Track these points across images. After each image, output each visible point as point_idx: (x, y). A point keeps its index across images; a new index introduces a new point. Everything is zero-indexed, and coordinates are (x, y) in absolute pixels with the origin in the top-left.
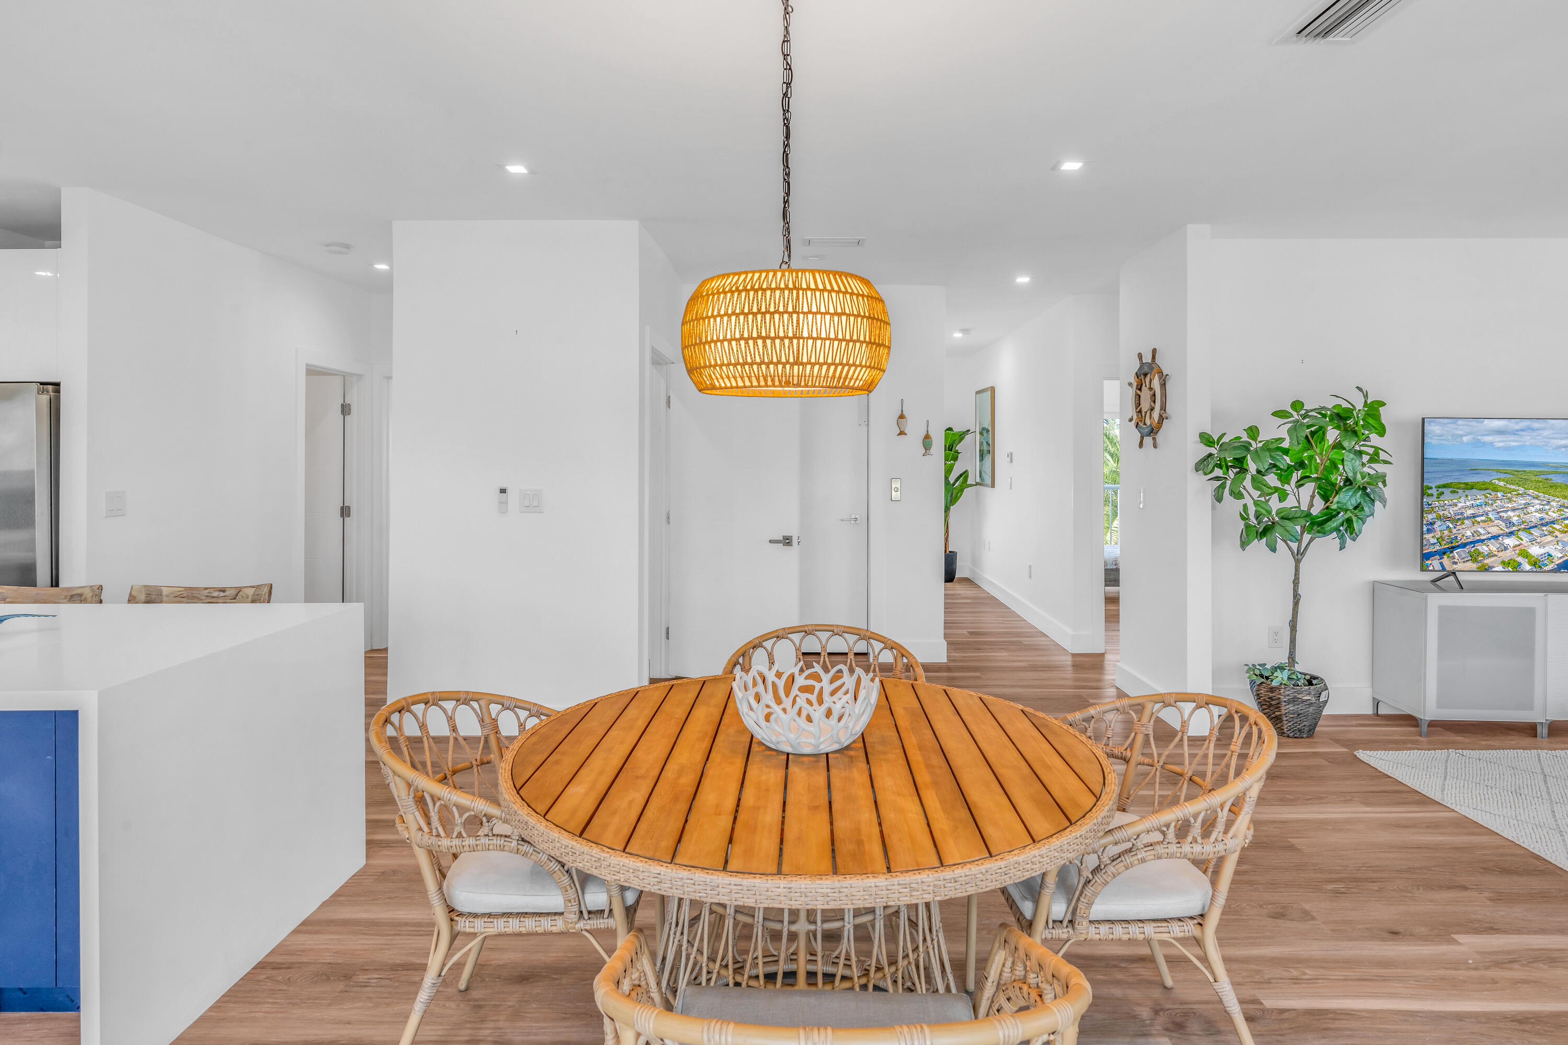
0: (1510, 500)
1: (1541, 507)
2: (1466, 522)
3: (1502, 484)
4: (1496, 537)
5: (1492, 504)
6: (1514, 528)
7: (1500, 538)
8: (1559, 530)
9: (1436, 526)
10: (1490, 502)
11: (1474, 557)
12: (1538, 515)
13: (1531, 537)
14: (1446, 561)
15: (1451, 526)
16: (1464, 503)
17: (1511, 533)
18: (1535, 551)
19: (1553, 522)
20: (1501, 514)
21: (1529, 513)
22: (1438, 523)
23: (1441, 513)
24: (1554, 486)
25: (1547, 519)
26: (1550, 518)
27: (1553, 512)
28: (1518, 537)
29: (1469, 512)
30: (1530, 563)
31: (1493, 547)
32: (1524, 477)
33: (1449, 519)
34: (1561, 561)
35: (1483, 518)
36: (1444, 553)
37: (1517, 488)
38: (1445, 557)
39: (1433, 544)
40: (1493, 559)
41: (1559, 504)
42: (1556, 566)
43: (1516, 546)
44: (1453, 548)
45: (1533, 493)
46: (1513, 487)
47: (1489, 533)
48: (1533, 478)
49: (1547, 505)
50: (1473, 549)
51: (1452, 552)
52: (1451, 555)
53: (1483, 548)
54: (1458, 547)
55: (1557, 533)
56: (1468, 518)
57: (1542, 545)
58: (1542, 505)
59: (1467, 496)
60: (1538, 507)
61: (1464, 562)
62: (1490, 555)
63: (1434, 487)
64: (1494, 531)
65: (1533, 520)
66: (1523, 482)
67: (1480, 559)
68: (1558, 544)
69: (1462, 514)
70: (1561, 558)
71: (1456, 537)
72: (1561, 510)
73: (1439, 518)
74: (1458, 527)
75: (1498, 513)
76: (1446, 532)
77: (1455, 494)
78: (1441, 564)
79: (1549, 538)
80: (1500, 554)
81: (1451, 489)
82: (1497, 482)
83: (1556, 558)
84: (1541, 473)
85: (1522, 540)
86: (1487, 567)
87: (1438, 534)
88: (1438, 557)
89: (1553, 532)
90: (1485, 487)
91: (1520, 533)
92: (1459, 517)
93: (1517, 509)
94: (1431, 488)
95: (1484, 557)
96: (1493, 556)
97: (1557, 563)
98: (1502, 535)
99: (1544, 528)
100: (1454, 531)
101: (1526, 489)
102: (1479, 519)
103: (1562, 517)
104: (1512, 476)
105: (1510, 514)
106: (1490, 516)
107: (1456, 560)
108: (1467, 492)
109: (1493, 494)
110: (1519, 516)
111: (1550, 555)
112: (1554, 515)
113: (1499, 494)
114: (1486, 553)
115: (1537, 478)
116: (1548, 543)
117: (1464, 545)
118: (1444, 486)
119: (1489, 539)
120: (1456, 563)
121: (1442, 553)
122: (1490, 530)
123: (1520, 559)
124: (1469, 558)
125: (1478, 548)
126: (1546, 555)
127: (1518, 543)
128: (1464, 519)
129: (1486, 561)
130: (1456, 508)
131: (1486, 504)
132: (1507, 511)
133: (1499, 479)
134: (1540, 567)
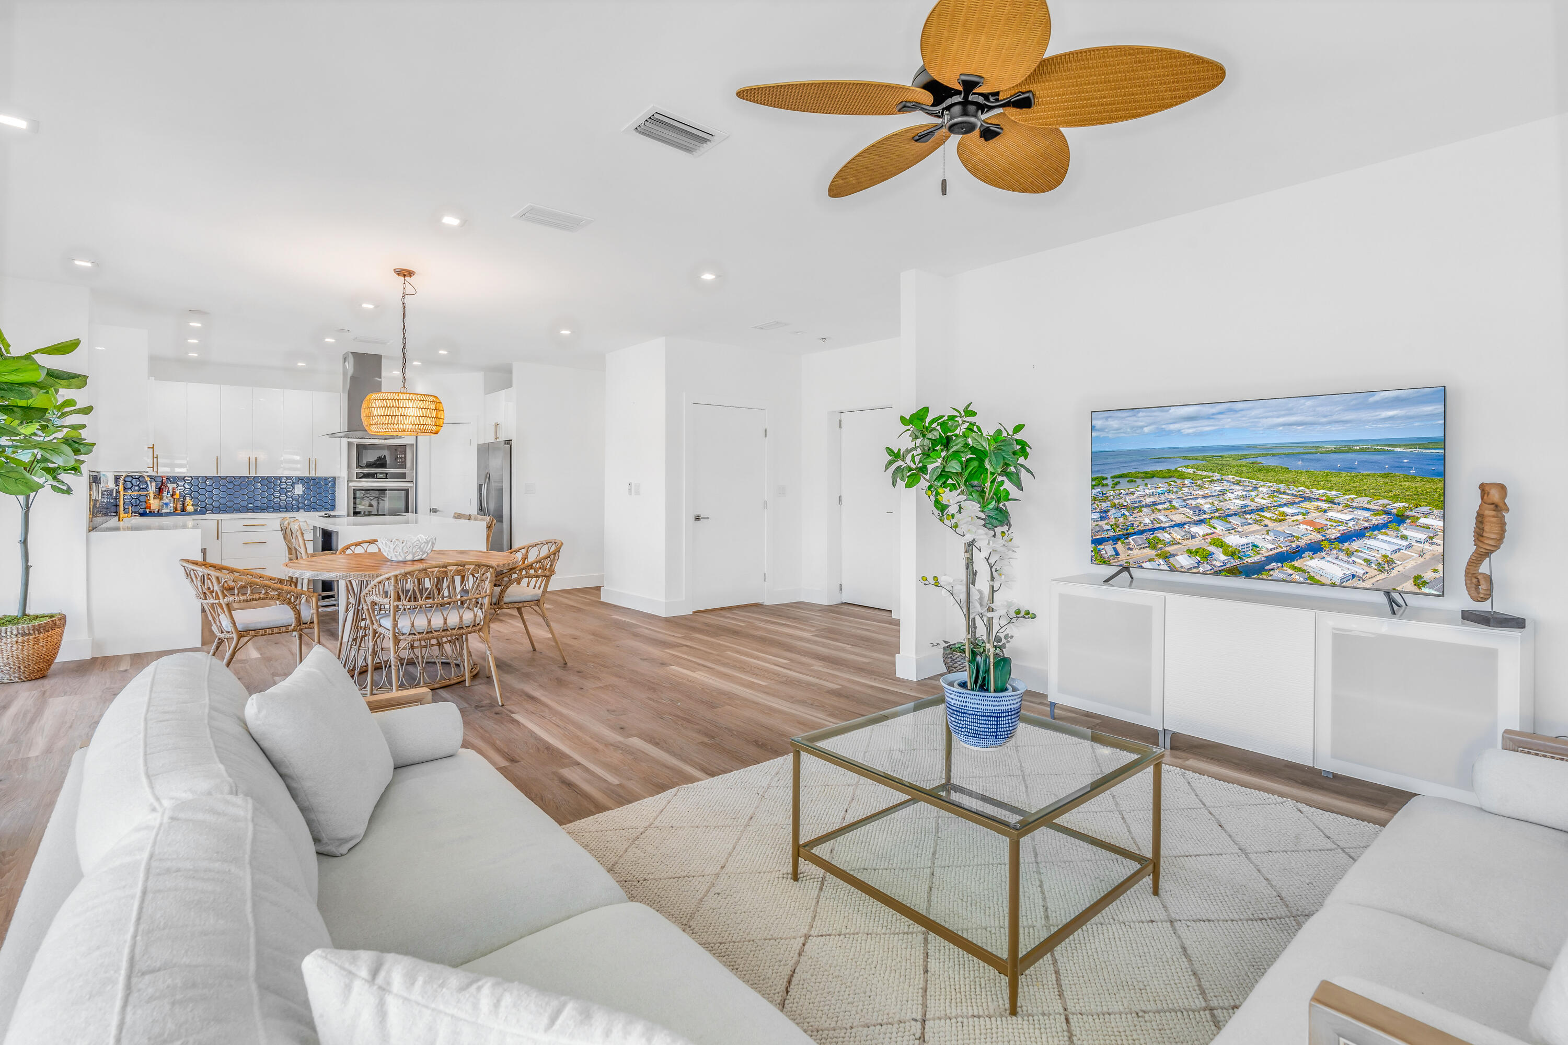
0: (1201, 487)
1: (1244, 493)
2: (1145, 510)
3: (1191, 471)
4: (1181, 525)
5: (1177, 492)
6: (1205, 516)
7: (1186, 526)
8: (1270, 519)
9: (1109, 514)
10: (1175, 490)
11: (1153, 544)
12: (1239, 502)
13: (1228, 526)
14: (1120, 546)
15: (1127, 513)
16: (1143, 492)
17: (1201, 522)
18: (1234, 540)
19: (1262, 510)
20: (1188, 502)
21: (1226, 500)
22: (1113, 511)
23: (1116, 502)
24: (1267, 470)
25: (1253, 506)
26: (1258, 505)
27: (1263, 498)
28: (1210, 525)
29: (1148, 500)
30: (1226, 554)
31: (1177, 534)
32: (1220, 462)
33: (1125, 507)
34: (1272, 552)
35: (1165, 506)
36: (1118, 539)
37: (1211, 475)
38: (1119, 543)
39: (1107, 531)
40: (1176, 547)
41: (1272, 489)
42: (1264, 559)
43: (1207, 535)
44: (1128, 534)
45: (1233, 478)
46: (1205, 473)
47: (1172, 521)
48: (1234, 463)
49: (1252, 491)
50: (1152, 536)
51: (1127, 538)
52: (1126, 541)
53: (1165, 536)
54: (1135, 534)
55: (1267, 522)
56: (1147, 506)
57: (1242, 534)
58: (1246, 491)
59: (1146, 485)
60: (1240, 493)
61: (1141, 548)
62: (1173, 543)
63: (1109, 477)
64: (1179, 518)
65: (1232, 508)
66: (1220, 468)
67: (1160, 546)
68: (1268, 534)
69: (1140, 502)
70: (1271, 550)
71: (1133, 524)
72: (1274, 497)
73: (1114, 506)
74: (1134, 515)
75: (1184, 500)
76: (1121, 520)
77: (1133, 483)
78: (1115, 549)
79: (1255, 527)
80: (1185, 542)
81: (1128, 479)
82: (1184, 469)
83: (1264, 549)
84: (1245, 457)
85: (1215, 528)
86: (1168, 555)
87: (1113, 522)
88: (1111, 542)
89: (1261, 521)
90: (1167, 475)
91: (1213, 521)
92: (1136, 505)
93: (1210, 496)
94: (1107, 479)
95: (1165, 545)
96: (1176, 544)
97: (1265, 555)
98: (1190, 523)
99: (1248, 516)
100: (1130, 518)
101: (1222, 475)
102: (1160, 507)
103: (1276, 504)
104: (1204, 463)
105: (1200, 501)
106: (1174, 503)
107: (1131, 546)
108: (1147, 481)
109: (1179, 481)
110: (1212, 503)
111: (1255, 546)
112: (1263, 502)
113: (1187, 482)
114: (1167, 541)
115: (1239, 463)
116: (1253, 532)
117: (1142, 532)
118: (1121, 476)
119: (1173, 527)
120: (1131, 549)
121: (1116, 539)
122: (1173, 518)
123: (1212, 549)
124: (1147, 545)
125: (1158, 535)
126: (1250, 545)
127: (1209, 531)
128: (1143, 506)
129: (1167, 549)
130: (1133, 497)
131: (1169, 492)
132: (1196, 498)
133: (1187, 467)
134: (1239, 557)
